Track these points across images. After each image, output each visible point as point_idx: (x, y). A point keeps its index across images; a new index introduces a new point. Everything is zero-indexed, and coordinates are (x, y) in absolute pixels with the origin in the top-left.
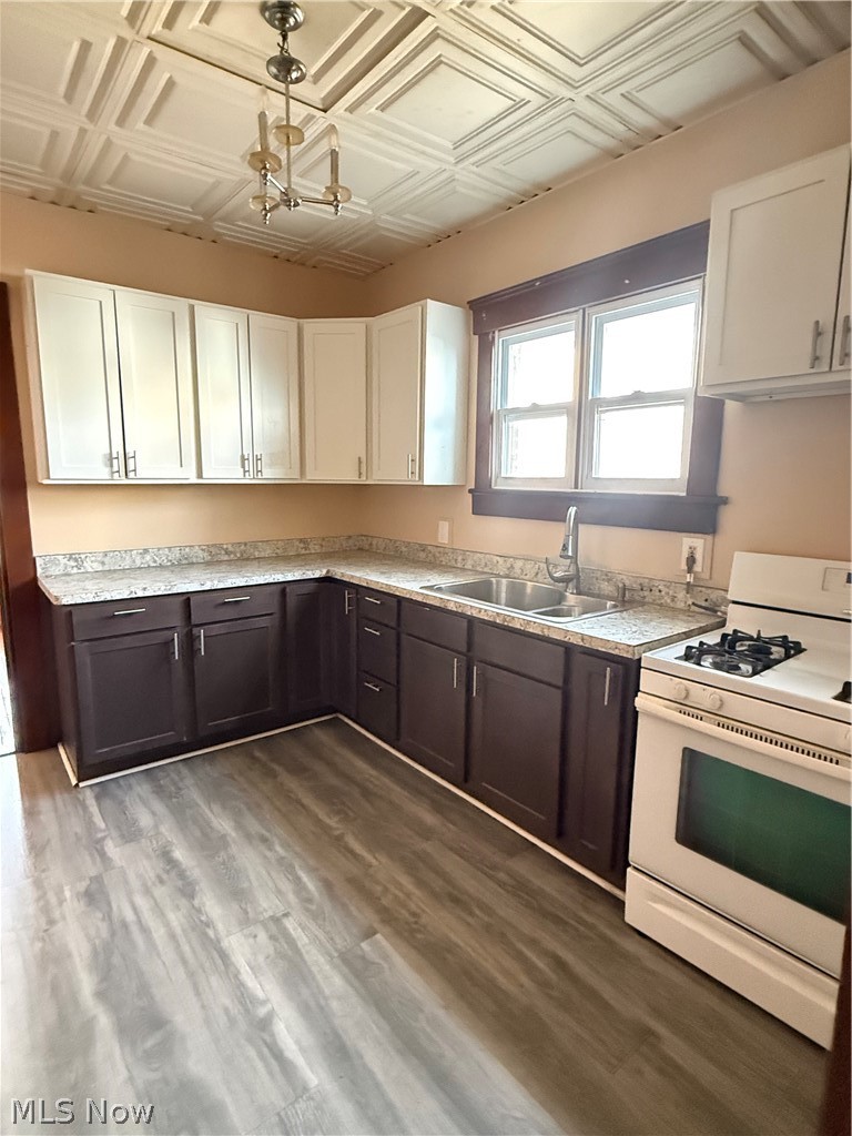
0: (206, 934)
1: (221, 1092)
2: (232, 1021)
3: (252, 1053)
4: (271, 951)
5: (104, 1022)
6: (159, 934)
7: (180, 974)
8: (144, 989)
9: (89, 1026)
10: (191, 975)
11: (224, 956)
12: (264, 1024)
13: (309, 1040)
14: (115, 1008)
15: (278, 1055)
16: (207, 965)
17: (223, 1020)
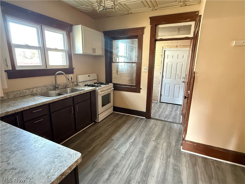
0: (124, 156)
1: (141, 142)
2: (134, 145)
3: (136, 142)
4: (122, 147)
5: (145, 157)
6: (128, 162)
7: (133, 154)
8: (138, 156)
9: (147, 158)
10: (132, 153)
11: (126, 152)
12: (132, 142)
13: (131, 139)
14: (142, 157)
15: (134, 140)
16: (129, 152)
17: (135, 146)
